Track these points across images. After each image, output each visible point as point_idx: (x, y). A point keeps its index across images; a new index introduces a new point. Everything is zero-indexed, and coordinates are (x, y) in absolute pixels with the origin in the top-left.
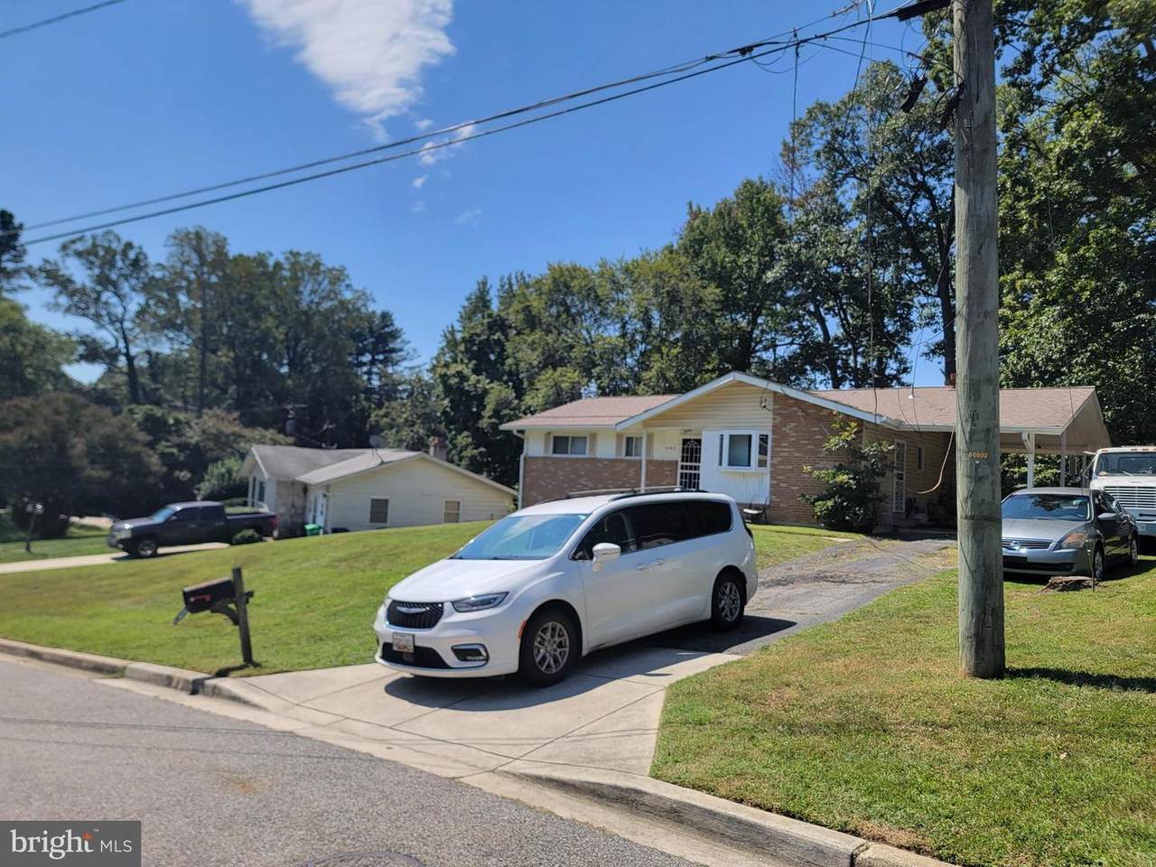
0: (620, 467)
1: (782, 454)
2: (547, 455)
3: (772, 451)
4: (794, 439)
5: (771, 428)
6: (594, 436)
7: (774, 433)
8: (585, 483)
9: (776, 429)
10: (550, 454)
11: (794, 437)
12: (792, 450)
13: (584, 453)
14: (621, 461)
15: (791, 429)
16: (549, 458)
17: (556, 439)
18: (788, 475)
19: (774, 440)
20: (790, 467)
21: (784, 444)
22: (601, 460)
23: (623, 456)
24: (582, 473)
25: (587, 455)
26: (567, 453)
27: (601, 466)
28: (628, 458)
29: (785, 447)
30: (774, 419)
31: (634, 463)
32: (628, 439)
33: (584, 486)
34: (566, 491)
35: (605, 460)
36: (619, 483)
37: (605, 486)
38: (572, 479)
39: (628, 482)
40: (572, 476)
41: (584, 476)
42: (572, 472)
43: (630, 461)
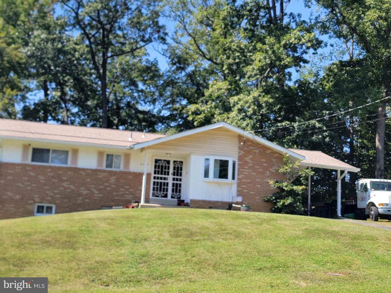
0: (101, 175)
1: (245, 173)
2: (24, 163)
3: (239, 171)
4: (252, 165)
5: (237, 158)
6: (75, 152)
7: (239, 160)
8: (67, 186)
9: (240, 158)
10: (29, 161)
13: (66, 163)
14: (104, 171)
15: (249, 159)
16: (28, 165)
17: (35, 150)
19: (239, 165)
21: (245, 167)
22: (80, 169)
23: (104, 167)
24: (65, 178)
25: (69, 164)
26: (48, 162)
28: (108, 169)
29: (246, 169)
30: (239, 152)
31: (115, 173)
32: (108, 155)
33: (66, 188)
34: (47, 192)
35: (87, 169)
36: (101, 187)
37: (88, 189)
38: (54, 183)
39: (109, 186)
40: (54, 180)
41: (66, 181)
42: (53, 177)
43: (112, 171)
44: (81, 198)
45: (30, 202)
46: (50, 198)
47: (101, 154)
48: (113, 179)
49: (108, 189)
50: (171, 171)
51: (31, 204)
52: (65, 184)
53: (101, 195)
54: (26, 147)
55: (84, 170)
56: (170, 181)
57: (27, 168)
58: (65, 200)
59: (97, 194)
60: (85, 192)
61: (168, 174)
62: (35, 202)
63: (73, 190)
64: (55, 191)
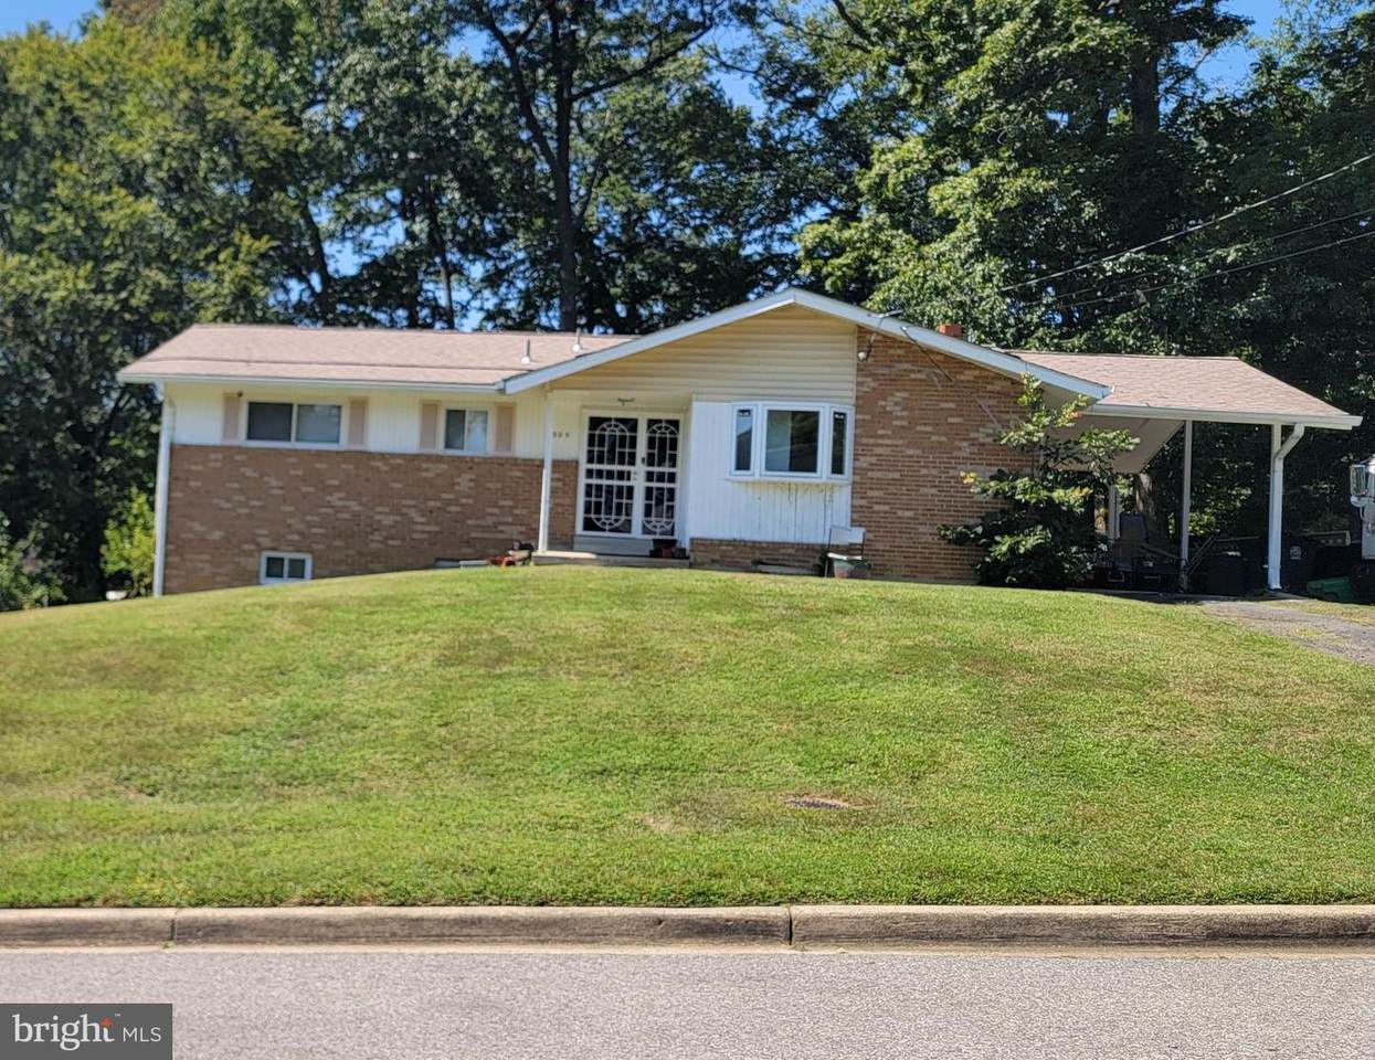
0: (431, 472)
1: (879, 450)
2: (228, 442)
3: (856, 443)
4: (904, 423)
5: (854, 401)
6: (360, 406)
7: (859, 408)
8: (341, 503)
9: (862, 403)
10: (241, 439)
11: (902, 418)
12: (900, 442)
13: (337, 441)
14: (439, 459)
15: (896, 404)
17: (255, 408)
18: (892, 489)
19: (859, 424)
20: (897, 475)
21: (880, 432)
22: (371, 456)
23: (439, 448)
24: (335, 482)
25: (344, 444)
26: (289, 439)
27: (385, 468)
28: (450, 452)
29: (882, 437)
30: (859, 384)
31: (470, 464)
32: (450, 413)
33: (338, 510)
34: (290, 521)
35: (393, 455)
36: (431, 503)
37: (396, 510)
38: (305, 496)
39: (456, 502)
40: (304, 489)
41: (338, 488)
42: (304, 480)
43: (461, 459)
44: (377, 537)
45: (246, 547)
46: (296, 537)
47: (429, 408)
48: (464, 482)
49: (454, 509)
50: (642, 450)
51: (249, 554)
52: (335, 499)
53: (434, 528)
54: (231, 400)
55: (382, 456)
56: (639, 484)
57: (238, 458)
58: (337, 543)
59: (422, 526)
60: (388, 520)
61: (632, 463)
62: (260, 549)
63: (356, 515)
64: (309, 518)
